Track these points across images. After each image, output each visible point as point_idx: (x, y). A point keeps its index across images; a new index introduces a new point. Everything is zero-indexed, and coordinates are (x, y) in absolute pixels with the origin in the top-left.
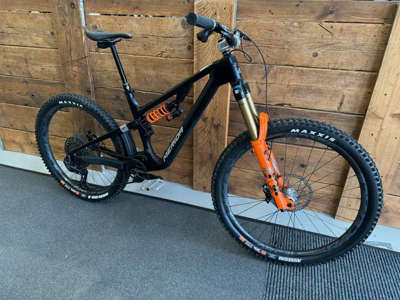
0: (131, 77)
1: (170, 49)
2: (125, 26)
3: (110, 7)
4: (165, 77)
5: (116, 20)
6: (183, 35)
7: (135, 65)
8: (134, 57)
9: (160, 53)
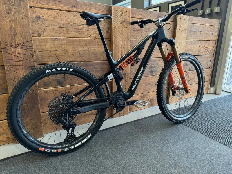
0: (69, 53)
1: (96, 33)
2: (65, 18)
3: (53, 4)
4: (93, 51)
5: (58, 13)
6: (103, 25)
7: (72, 44)
8: (71, 39)
9: (90, 35)
